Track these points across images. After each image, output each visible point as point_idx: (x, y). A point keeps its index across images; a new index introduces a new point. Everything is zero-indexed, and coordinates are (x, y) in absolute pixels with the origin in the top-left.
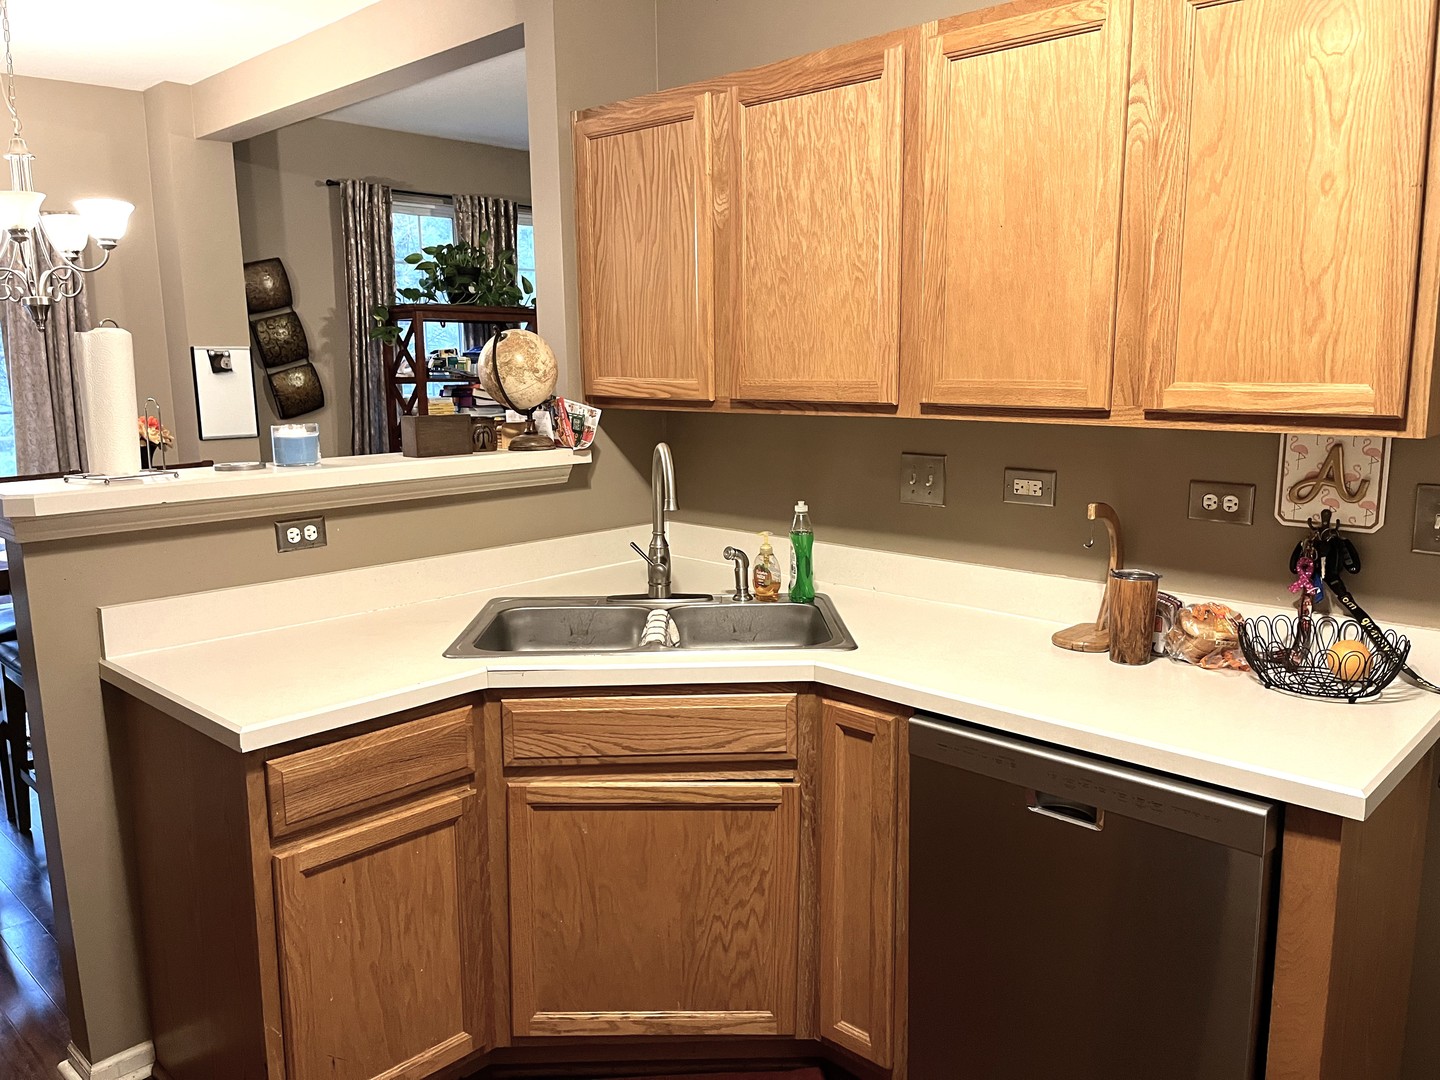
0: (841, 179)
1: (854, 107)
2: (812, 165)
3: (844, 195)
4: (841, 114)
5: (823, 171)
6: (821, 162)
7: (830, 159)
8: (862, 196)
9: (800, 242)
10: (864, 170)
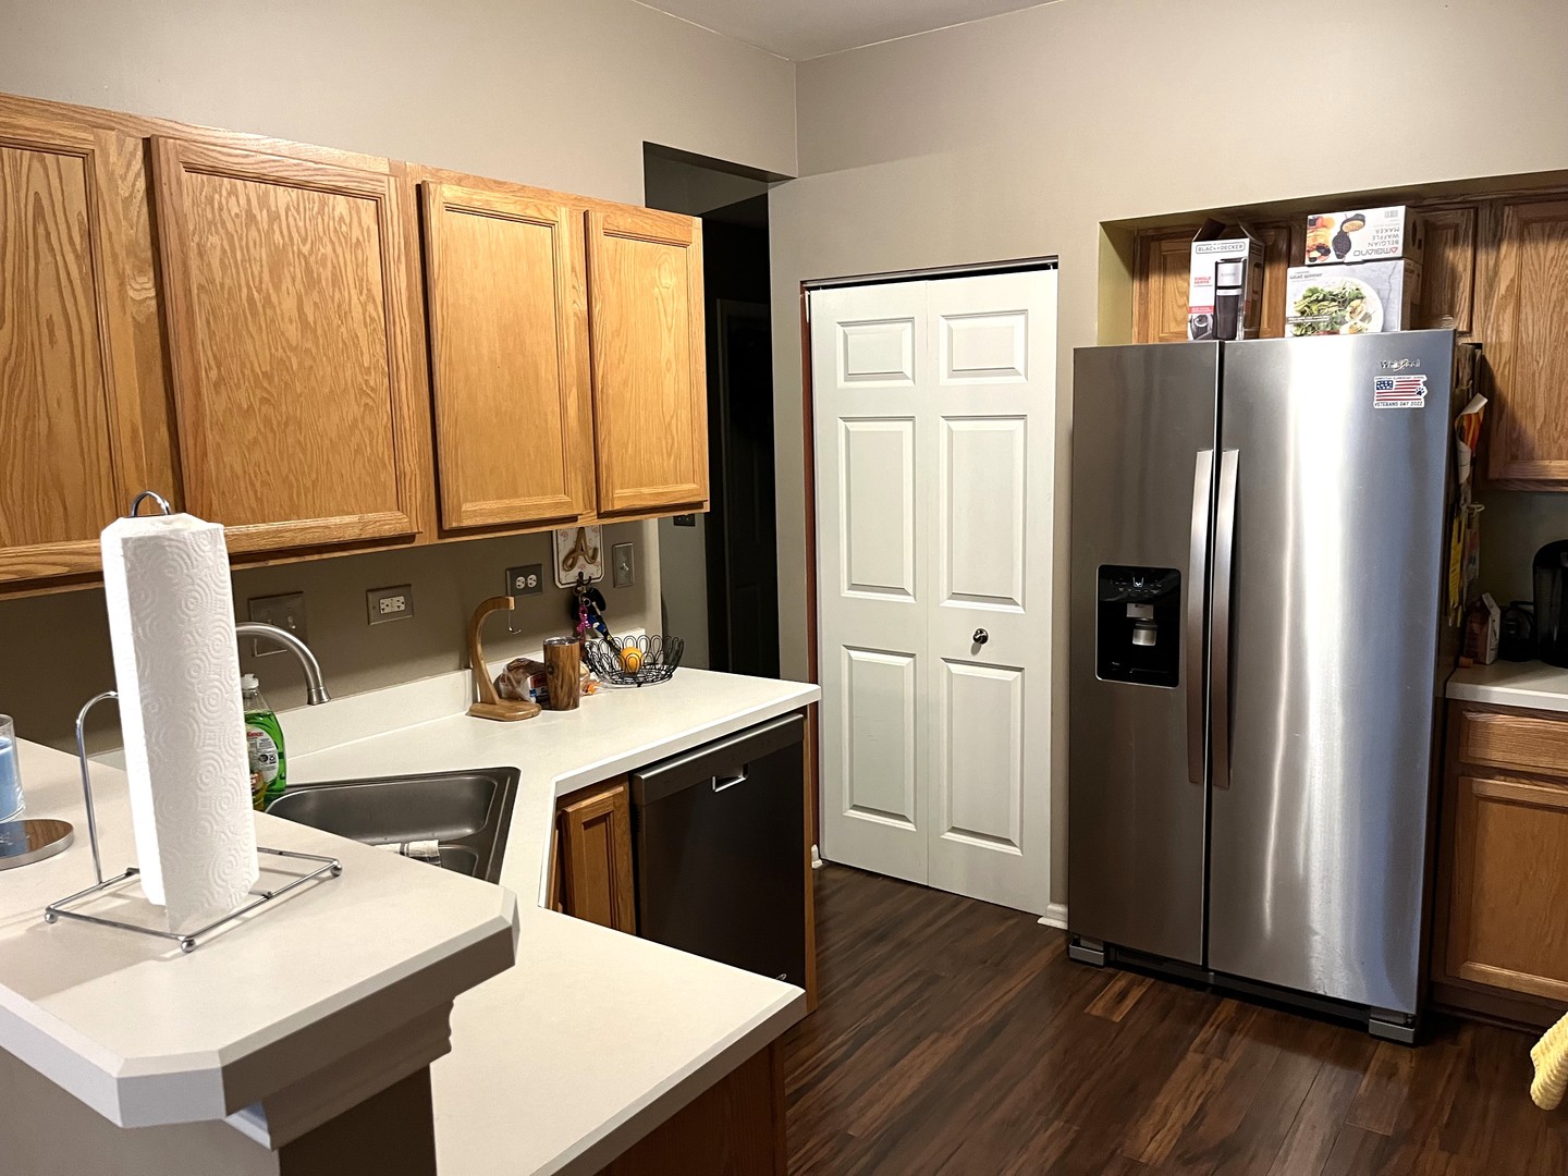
0: (337, 296)
1: (347, 221)
2: (298, 270)
3: (344, 314)
4: (331, 223)
5: (312, 281)
6: (308, 271)
7: (321, 270)
8: (365, 318)
9: (289, 358)
10: (365, 291)
